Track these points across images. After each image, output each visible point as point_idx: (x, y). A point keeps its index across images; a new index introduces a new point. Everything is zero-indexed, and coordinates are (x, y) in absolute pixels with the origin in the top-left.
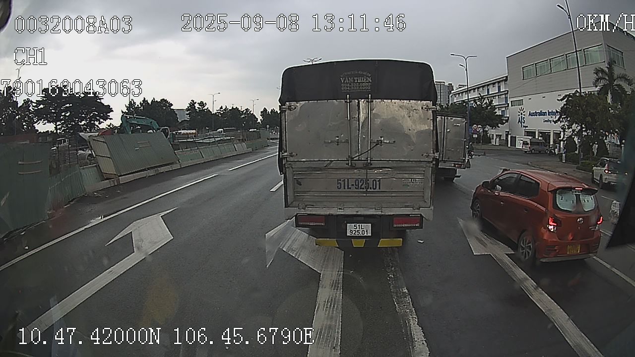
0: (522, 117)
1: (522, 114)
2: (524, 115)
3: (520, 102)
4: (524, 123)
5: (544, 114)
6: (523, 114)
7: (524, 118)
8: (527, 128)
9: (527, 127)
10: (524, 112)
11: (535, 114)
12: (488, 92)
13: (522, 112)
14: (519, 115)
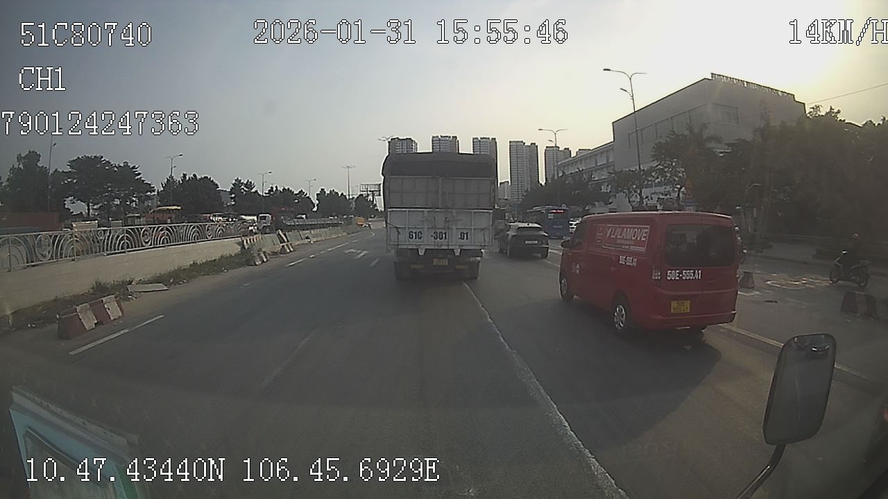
12: (596, 163)
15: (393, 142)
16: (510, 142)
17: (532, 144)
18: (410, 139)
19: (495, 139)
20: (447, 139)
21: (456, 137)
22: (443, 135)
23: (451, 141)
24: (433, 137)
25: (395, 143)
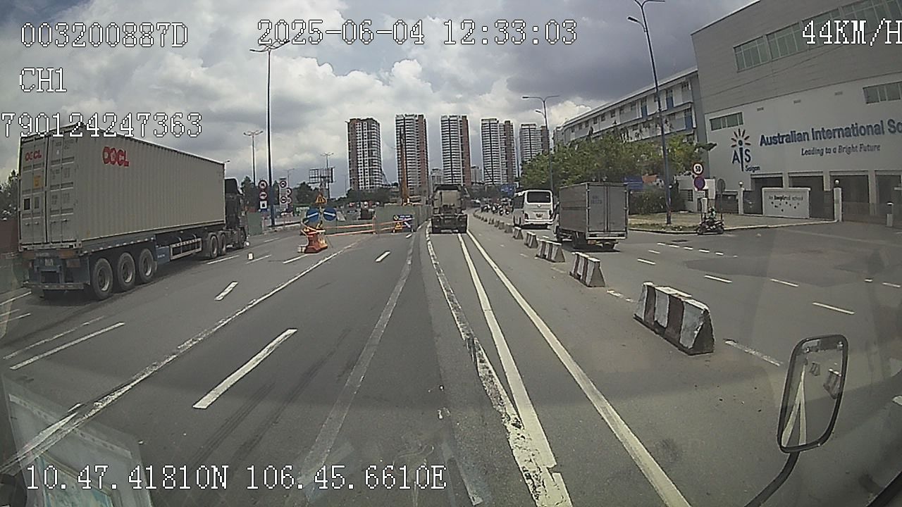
0: (741, 149)
1: (741, 143)
2: (748, 144)
3: (735, 120)
4: (748, 161)
5: (801, 137)
6: (744, 142)
7: (747, 150)
8: (756, 172)
9: (758, 168)
10: (746, 139)
11: (777, 140)
13: (742, 139)
14: (733, 146)
16: (482, 120)
17: (506, 122)
18: (372, 119)
19: (466, 117)
20: (410, 118)
21: (422, 116)
22: (408, 114)
23: (417, 121)
24: (398, 116)
25: (354, 125)
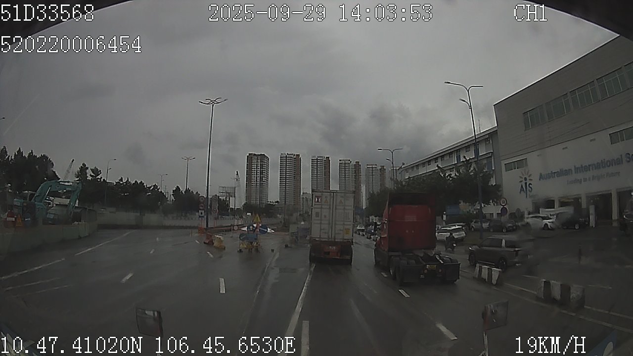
0: (526, 183)
1: (526, 179)
2: (530, 180)
3: (522, 163)
4: (530, 192)
6: (528, 178)
10: (529, 176)
11: (552, 175)
15: (250, 157)
16: (340, 160)
17: (356, 162)
18: (264, 155)
19: (329, 157)
20: (292, 156)
21: (299, 155)
22: (289, 153)
23: (295, 158)
24: (282, 154)
25: (252, 158)
